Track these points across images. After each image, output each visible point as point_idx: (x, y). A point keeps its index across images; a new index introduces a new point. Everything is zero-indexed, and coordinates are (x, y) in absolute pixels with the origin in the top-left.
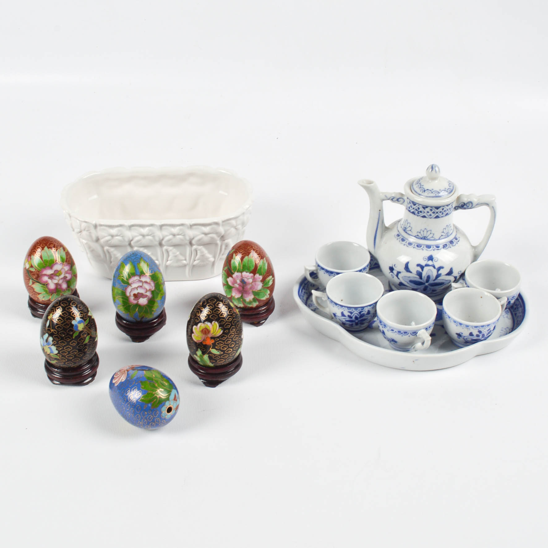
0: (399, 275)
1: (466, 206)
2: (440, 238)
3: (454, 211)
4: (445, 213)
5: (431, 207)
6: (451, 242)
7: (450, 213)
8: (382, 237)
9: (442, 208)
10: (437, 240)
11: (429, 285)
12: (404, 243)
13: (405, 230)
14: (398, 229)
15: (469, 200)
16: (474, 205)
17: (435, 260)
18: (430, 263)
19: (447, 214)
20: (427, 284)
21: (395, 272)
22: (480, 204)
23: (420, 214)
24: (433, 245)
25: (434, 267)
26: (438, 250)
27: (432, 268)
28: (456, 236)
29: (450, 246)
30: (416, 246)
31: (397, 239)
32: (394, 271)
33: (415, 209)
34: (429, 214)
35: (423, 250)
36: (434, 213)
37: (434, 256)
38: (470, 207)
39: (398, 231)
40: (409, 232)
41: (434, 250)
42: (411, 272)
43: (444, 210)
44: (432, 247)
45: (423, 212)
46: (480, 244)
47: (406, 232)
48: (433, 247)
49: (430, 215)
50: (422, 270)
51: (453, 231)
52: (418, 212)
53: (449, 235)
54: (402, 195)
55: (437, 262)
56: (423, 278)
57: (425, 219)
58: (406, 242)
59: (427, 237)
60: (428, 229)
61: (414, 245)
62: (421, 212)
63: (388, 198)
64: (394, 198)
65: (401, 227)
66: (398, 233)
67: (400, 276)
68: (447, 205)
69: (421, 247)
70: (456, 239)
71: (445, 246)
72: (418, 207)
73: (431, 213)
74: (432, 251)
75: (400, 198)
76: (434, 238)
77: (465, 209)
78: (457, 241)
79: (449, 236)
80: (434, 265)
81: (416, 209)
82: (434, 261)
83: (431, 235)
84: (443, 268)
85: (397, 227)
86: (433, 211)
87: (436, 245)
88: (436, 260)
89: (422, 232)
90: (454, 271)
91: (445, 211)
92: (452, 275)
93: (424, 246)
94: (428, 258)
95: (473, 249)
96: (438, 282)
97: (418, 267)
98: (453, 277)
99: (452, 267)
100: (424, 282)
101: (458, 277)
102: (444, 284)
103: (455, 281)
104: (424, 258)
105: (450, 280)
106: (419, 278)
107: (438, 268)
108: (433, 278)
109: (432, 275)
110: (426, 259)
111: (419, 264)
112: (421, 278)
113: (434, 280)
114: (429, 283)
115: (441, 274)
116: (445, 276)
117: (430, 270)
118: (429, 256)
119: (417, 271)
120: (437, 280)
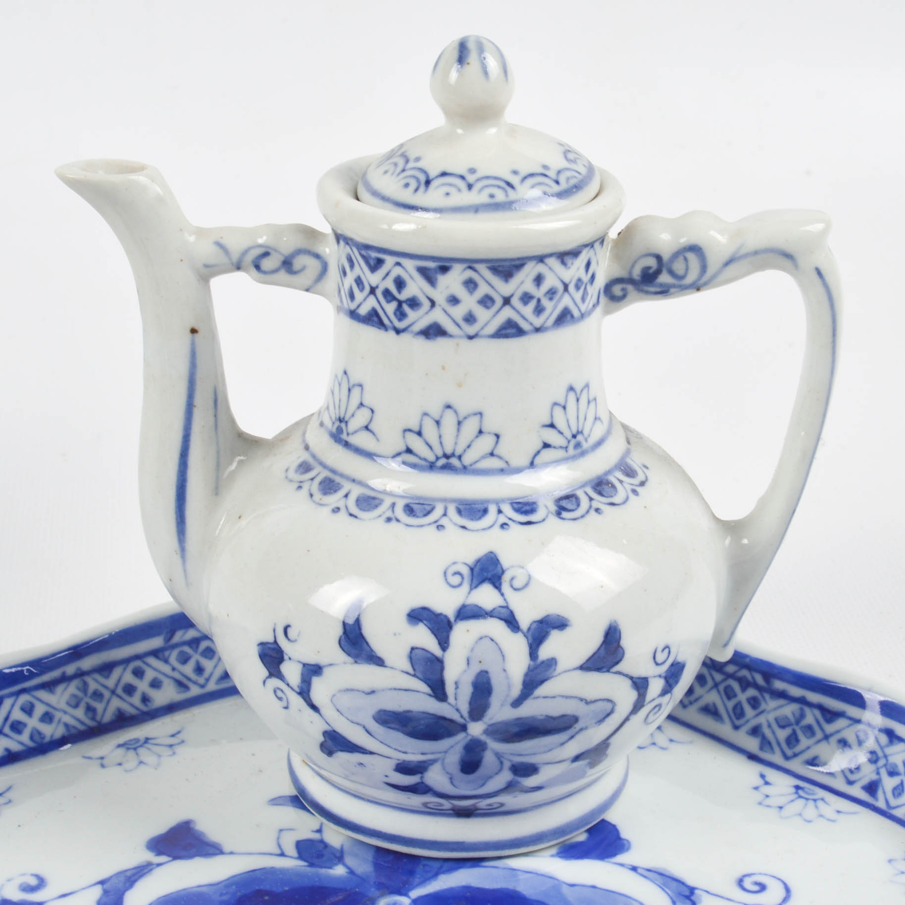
0: (316, 682)
1: (671, 273)
2: (538, 461)
3: (607, 312)
4: (552, 310)
5: (471, 264)
6: (601, 485)
7: (583, 316)
8: (217, 489)
9: (530, 270)
10: (518, 470)
11: (489, 732)
12: (334, 499)
13: (338, 437)
14: (304, 441)
15: (684, 241)
16: (714, 262)
17: (512, 579)
18: (486, 597)
19: (564, 317)
20: (476, 729)
21: (292, 671)
22: (746, 256)
23: (412, 315)
24: (497, 502)
25: (511, 622)
26: (529, 523)
27: (496, 628)
28: (629, 461)
29: (595, 504)
30: (399, 512)
31: (300, 487)
32: (286, 668)
33: (379, 293)
34: (459, 312)
35: (440, 527)
36: (486, 301)
37: (505, 561)
38: (689, 279)
39: (307, 448)
40: (362, 440)
41: (503, 526)
42: (379, 662)
43: (545, 287)
44: (493, 509)
45: (426, 304)
46: (763, 503)
47: (347, 445)
48: (500, 512)
49: (470, 319)
50: (444, 644)
51: (609, 432)
52: (400, 303)
53: (585, 445)
54: (311, 233)
55: (526, 591)
56: (450, 689)
57: (441, 341)
58: (346, 496)
59: (460, 457)
60: (463, 410)
61: (393, 505)
62: (414, 303)
63: (235, 257)
64: (266, 254)
65: (322, 424)
66: (305, 456)
67: (320, 690)
68: (565, 256)
69: (428, 513)
70: (630, 473)
71: (564, 503)
72: (397, 271)
73: (469, 302)
74: (497, 529)
75: (299, 252)
76: (500, 457)
77: (664, 292)
78: (636, 481)
79: (583, 454)
80: (507, 607)
81: (387, 293)
82: (505, 587)
83: (485, 444)
84: (561, 624)
85: (304, 434)
86: (483, 289)
87: (508, 499)
88: (517, 583)
89: (430, 431)
90: (626, 642)
91: (551, 293)
92: (615, 669)
93: (446, 509)
94: (472, 569)
95: (728, 541)
96: (542, 715)
97: (418, 624)
98: (628, 682)
99: (615, 622)
100: (462, 716)
101: (656, 686)
102: (578, 726)
103: (638, 706)
104: (450, 572)
105: (609, 700)
106: (430, 695)
107: (534, 625)
108: (509, 687)
109: (505, 670)
110: (463, 578)
111: (425, 609)
112: (438, 690)
113: (517, 703)
114: (491, 719)
115: (552, 663)
116: (579, 672)
117: (487, 641)
118: (478, 561)
119: (413, 649)
120: (536, 701)
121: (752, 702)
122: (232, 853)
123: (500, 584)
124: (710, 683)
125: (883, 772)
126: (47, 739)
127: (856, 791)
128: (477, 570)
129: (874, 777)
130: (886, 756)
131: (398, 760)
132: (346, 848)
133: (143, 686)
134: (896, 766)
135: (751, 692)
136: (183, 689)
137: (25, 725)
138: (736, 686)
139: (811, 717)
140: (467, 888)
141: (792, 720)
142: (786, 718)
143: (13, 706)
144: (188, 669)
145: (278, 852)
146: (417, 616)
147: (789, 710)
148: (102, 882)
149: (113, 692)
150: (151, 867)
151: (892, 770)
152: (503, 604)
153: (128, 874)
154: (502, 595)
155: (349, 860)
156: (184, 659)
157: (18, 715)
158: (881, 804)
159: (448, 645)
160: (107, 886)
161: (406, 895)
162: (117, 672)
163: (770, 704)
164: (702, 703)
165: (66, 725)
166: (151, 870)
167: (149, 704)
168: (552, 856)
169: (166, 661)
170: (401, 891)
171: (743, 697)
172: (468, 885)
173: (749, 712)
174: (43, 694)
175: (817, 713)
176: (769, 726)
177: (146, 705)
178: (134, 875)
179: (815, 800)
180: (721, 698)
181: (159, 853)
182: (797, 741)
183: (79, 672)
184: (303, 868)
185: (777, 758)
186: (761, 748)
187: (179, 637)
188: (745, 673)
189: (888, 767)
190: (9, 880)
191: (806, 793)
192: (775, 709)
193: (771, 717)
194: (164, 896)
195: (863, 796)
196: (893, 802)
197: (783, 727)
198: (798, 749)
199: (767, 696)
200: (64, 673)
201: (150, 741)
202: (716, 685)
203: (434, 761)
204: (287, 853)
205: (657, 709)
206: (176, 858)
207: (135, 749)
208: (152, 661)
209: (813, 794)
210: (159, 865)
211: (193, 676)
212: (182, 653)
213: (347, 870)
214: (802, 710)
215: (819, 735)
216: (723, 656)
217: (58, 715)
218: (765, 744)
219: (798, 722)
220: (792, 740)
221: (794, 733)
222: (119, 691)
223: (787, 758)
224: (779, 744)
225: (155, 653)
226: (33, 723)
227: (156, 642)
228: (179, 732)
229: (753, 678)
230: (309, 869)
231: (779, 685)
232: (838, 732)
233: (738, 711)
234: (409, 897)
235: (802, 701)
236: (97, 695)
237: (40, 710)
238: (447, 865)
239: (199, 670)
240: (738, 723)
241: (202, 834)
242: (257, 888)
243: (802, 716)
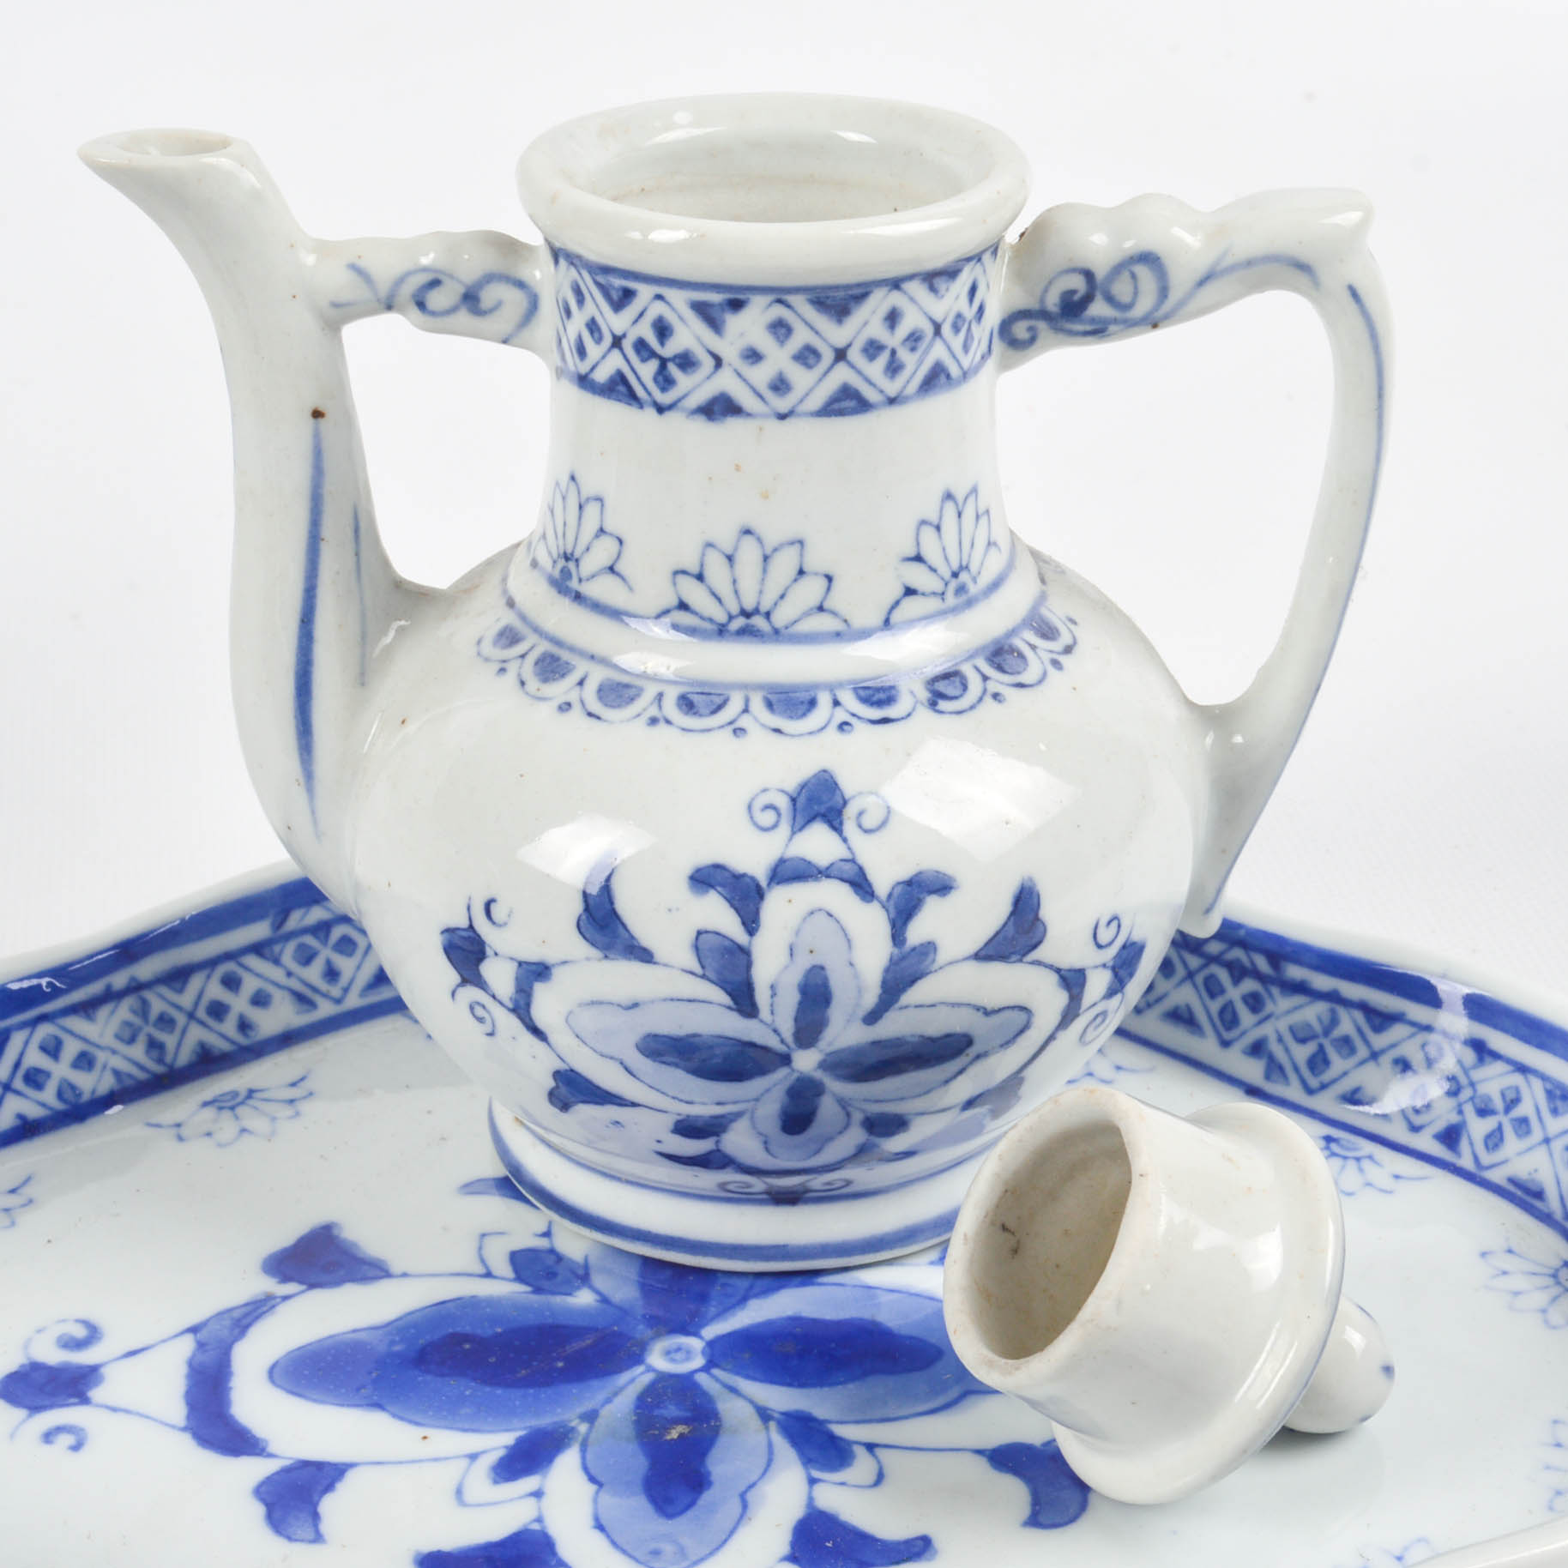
0: (542, 993)
1: (1110, 299)
2: (896, 617)
3: (1005, 366)
4: (915, 367)
5: (780, 294)
6: (1001, 655)
7: (965, 375)
8: (363, 675)
9: (879, 303)
10: (864, 634)
11: (824, 1065)
12: (561, 689)
13: (564, 583)
14: (505, 591)
15: (1130, 246)
16: (1181, 278)
17: (861, 814)
18: (818, 844)
19: (936, 379)
20: (806, 1061)
21: (499, 974)
22: (1232, 269)
23: (683, 381)
24: (832, 687)
25: (861, 885)
26: (885, 721)
27: (834, 895)
28: (1044, 612)
29: (992, 687)
30: (670, 708)
31: (502, 670)
32: (489, 969)
33: (627, 345)
34: (761, 375)
35: (739, 732)
36: (807, 356)
37: (848, 785)
38: (1140, 310)
39: (511, 604)
40: (603, 589)
41: (843, 726)
42: (644, 955)
43: (903, 329)
44: (824, 699)
45: (708, 363)
46: (1266, 676)
47: (578, 597)
48: (836, 703)
49: (780, 385)
50: (751, 923)
51: (1010, 566)
52: (663, 363)
53: (973, 589)
54: (509, 246)
55: (884, 833)
56: (762, 997)
57: (733, 424)
58: (581, 683)
59: (768, 615)
60: (772, 537)
61: (660, 697)
62: (686, 362)
63: (383, 288)
64: (435, 283)
65: (535, 564)
66: (508, 618)
67: (547, 1003)
68: (935, 278)
69: (719, 708)
70: (1047, 632)
71: (941, 686)
72: (658, 309)
73: (779, 358)
74: (832, 733)
75: (489, 278)
76: (834, 613)
77: (1099, 331)
78: (1057, 646)
79: (970, 603)
80: (853, 861)
81: (641, 346)
82: (850, 828)
83: (810, 591)
84: (942, 886)
85: (504, 580)
86: (801, 337)
87: (850, 682)
88: (869, 822)
89: (717, 573)
90: (1048, 912)
91: (914, 339)
92: (1035, 955)
93: (747, 701)
94: (794, 800)
95: (1209, 740)
96: (913, 1036)
97: (707, 892)
98: (1053, 978)
99: (1031, 879)
100: (782, 1041)
101: (1098, 983)
102: (973, 1051)
103: (1069, 1016)
104: (758, 804)
105: (1023, 1009)
106: (729, 1008)
107: (898, 890)
108: (860, 991)
109: (851, 964)
110: (779, 815)
111: (718, 867)
112: (743, 999)
113: (872, 1017)
114: (830, 1044)
115: (929, 948)
116: (973, 964)
117: (822, 917)
118: (803, 786)
119: (699, 933)
120: (905, 1012)
121: (1251, 1001)
122: (405, 1275)
123: (841, 823)
124: (1180, 972)
125: (1469, 1110)
126: (86, 1097)
127: (1426, 1142)
128: (801, 801)
129: (1454, 1118)
130: (1472, 1084)
131: (679, 1114)
132: (592, 1261)
133: (239, 1004)
134: (1489, 1099)
135: (1249, 985)
136: (305, 1007)
137: (48, 1075)
138: (1223, 975)
139: (1348, 1023)
140: (796, 1320)
141: (1318, 1028)
142: (1309, 1026)
143: (26, 1043)
144: (314, 973)
145: (482, 1271)
146: (705, 879)
147: (1313, 1013)
148: (194, 1330)
149: (191, 1016)
150: (273, 1302)
151: (1483, 1106)
152: (846, 855)
153: (236, 1314)
154: (845, 840)
155: (598, 1280)
156: (307, 958)
157: (35, 1058)
158: (1466, 1162)
159: (758, 926)
160: (203, 1335)
161: (696, 1334)
162: (196, 982)
163: (1281, 1003)
164: (1168, 1005)
165: (117, 1073)
166: (274, 1307)
167: (251, 1033)
168: (932, 1263)
169: (276, 961)
170: (688, 1328)
171: (1235, 994)
172: (798, 1315)
173: (1246, 1017)
174: (76, 1023)
175: (1359, 1016)
176: (1280, 1040)
177: (246, 1035)
178: (246, 1315)
179: (1358, 1159)
180: (1200, 997)
181: (285, 1278)
182: (1327, 1062)
183: (134, 984)
184: (524, 1295)
185: (1294, 1092)
186: (1268, 1077)
187: (295, 920)
188: (1237, 954)
189: (1477, 1101)
190: (39, 1331)
191: (1342, 1147)
192: (1289, 1012)
193: (1283, 1025)
194: (299, 1349)
195: (1437, 1150)
196: (1486, 1158)
197: (1303, 1041)
198: (1327, 1076)
199: (1275, 991)
200: (109, 987)
201: (255, 1095)
202: (1190, 975)
203: (738, 1115)
204: (495, 1272)
205: (1099, 1020)
206: (312, 1286)
207: (232, 1108)
208: (252, 961)
209: (1355, 1149)
210: (286, 1298)
211: (323, 985)
212: (302, 947)
213: (598, 1298)
214: (1333, 1012)
215: (1363, 1052)
216: (1204, 929)
217: (101, 1057)
218: (1274, 1069)
219: (1327, 1032)
220: (1318, 1062)
221: (1321, 1048)
222: (201, 1013)
223: (1310, 1091)
224: (1296, 1069)
225: (258, 949)
226: (61, 1070)
227: (259, 931)
228: (302, 1079)
229: (1253, 963)
230: (536, 1299)
231: (1295, 972)
232: (1393, 1046)
233: (1228, 1016)
234: (701, 1337)
235: (1333, 997)
236: (165, 1022)
237: (71, 1049)
238: (761, 1284)
239: (332, 974)
240: (1227, 1036)
241: (354, 1245)
242: (451, 1330)
243: (1334, 1021)
